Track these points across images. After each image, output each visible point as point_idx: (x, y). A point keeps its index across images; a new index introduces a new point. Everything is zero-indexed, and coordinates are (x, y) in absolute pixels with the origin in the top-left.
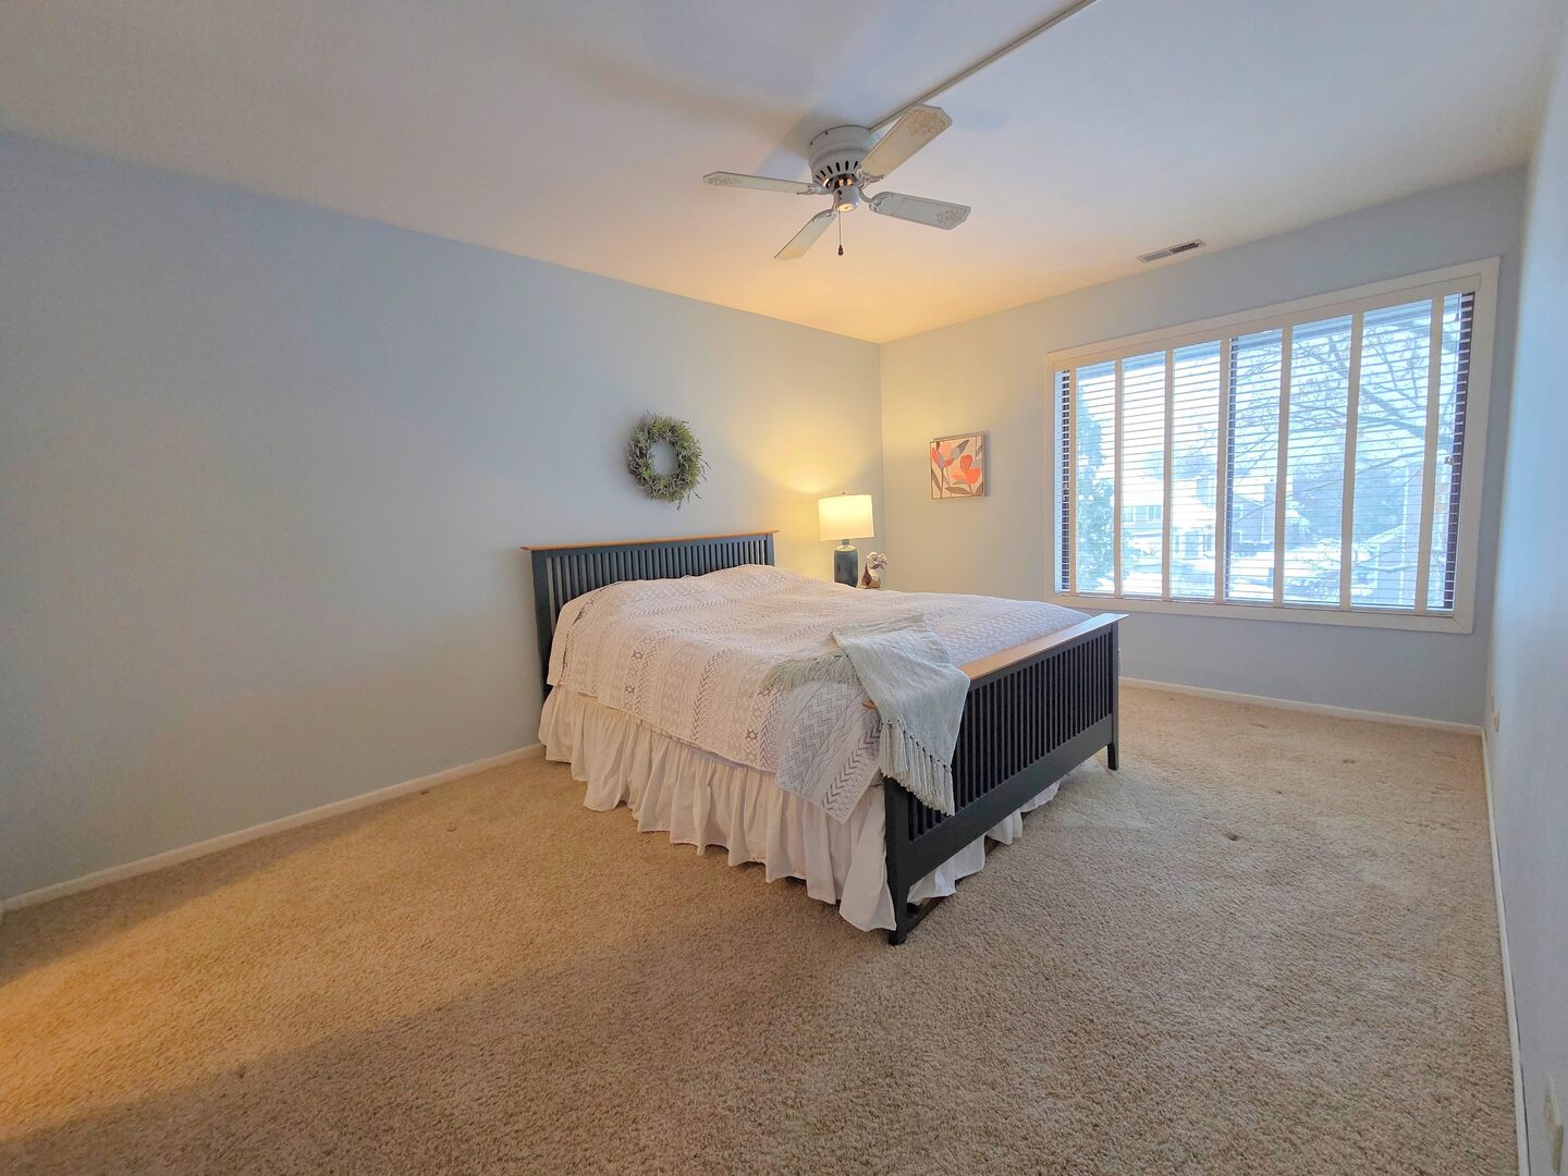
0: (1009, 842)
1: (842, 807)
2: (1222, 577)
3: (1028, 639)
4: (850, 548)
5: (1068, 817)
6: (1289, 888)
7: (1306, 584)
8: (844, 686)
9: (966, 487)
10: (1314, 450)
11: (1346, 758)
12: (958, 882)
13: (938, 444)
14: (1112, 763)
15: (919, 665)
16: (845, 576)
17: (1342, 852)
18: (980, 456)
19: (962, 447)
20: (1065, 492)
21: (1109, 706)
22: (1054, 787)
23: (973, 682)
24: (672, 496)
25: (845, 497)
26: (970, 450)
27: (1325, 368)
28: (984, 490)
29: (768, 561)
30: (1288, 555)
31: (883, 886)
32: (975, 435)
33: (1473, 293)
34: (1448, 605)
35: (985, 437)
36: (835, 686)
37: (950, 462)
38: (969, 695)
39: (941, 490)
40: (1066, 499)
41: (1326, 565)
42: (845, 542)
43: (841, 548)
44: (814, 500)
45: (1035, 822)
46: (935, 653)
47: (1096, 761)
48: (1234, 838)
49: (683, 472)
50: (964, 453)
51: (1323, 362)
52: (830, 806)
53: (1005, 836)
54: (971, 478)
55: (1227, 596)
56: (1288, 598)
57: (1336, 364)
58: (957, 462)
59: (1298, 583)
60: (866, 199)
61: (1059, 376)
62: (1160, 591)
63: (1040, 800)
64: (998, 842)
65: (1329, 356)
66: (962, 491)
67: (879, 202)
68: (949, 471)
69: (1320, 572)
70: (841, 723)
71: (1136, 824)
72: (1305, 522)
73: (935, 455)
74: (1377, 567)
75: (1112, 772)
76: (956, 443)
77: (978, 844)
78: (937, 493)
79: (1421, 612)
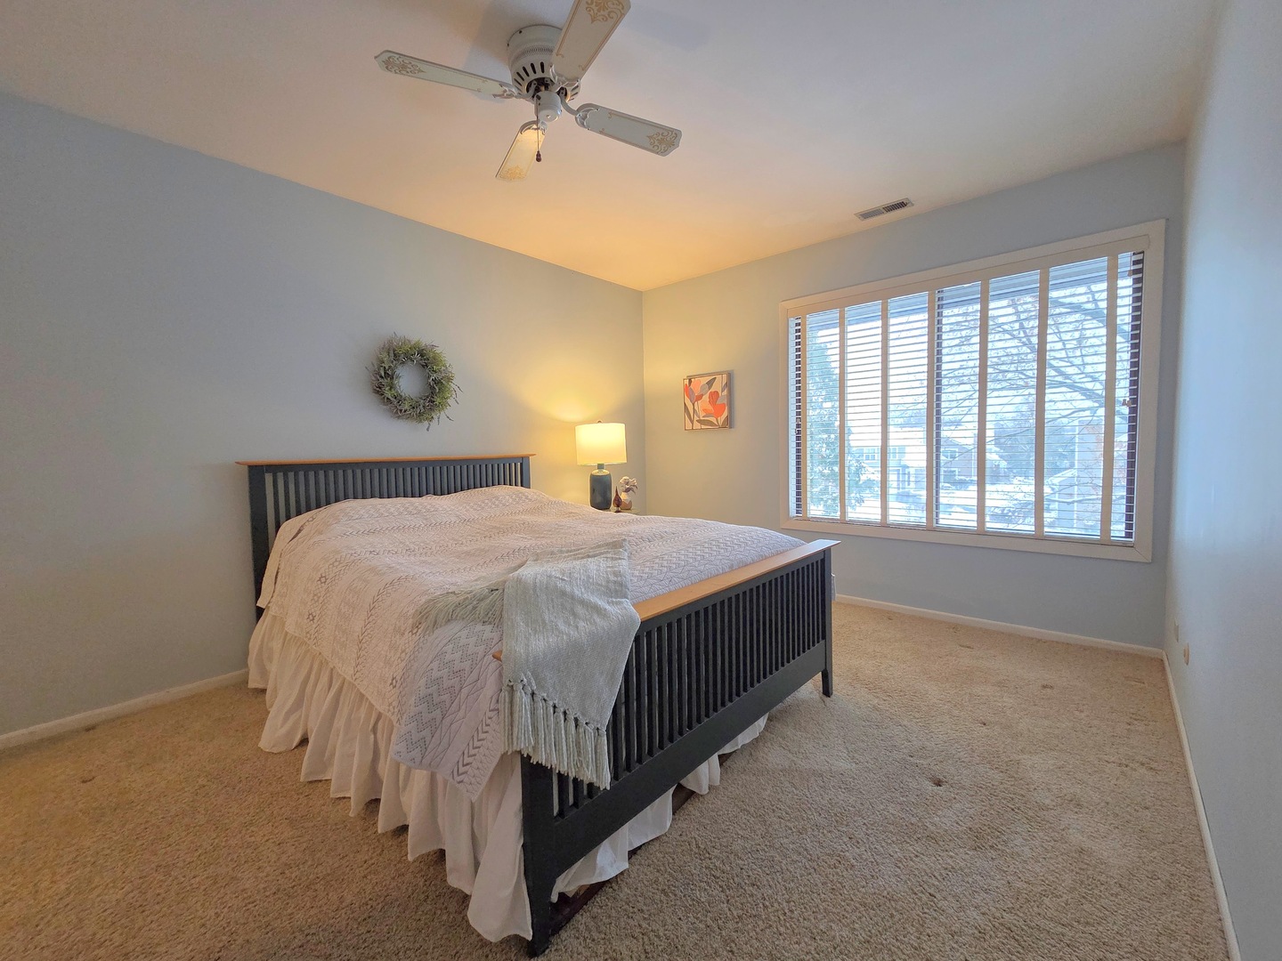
0: (705, 790)
1: (473, 780)
2: (932, 505)
3: (731, 567)
4: (605, 472)
5: (774, 757)
6: (993, 854)
7: (1005, 512)
8: (488, 628)
9: (713, 419)
10: (1008, 406)
11: (1045, 683)
12: (632, 853)
13: (690, 380)
14: (827, 691)
15: (583, 602)
16: (599, 499)
17: (1047, 802)
18: (725, 392)
19: (710, 383)
20: (798, 426)
21: (821, 631)
22: (762, 723)
23: (644, 623)
24: (420, 417)
25: (600, 424)
26: (717, 387)
27: (1015, 343)
28: (729, 423)
29: (525, 482)
30: (988, 487)
31: (518, 882)
32: (720, 373)
33: (1143, 252)
34: (1129, 535)
35: (730, 376)
36: (479, 627)
37: (700, 397)
38: (637, 639)
39: (692, 422)
40: (799, 432)
41: (1020, 496)
42: (600, 467)
43: (596, 472)
44: (571, 428)
45: (737, 764)
46: (612, 586)
47: (811, 687)
48: (939, 783)
49: (434, 395)
50: (712, 390)
51: (1014, 337)
52: (459, 779)
53: (700, 786)
54: (717, 414)
55: (937, 523)
56: (991, 525)
57: (1024, 340)
58: (706, 398)
59: (998, 511)
60: (570, 110)
61: (792, 322)
62: (879, 517)
63: (744, 738)
64: (693, 792)
65: (1019, 333)
66: (711, 423)
67: (586, 115)
68: (700, 405)
69: (1016, 502)
70: (474, 675)
71: (843, 765)
72: (1003, 464)
73: (688, 390)
74: (1057, 499)
75: (827, 699)
76: (705, 380)
77: (666, 800)
78: (689, 425)
79: (1105, 541)
